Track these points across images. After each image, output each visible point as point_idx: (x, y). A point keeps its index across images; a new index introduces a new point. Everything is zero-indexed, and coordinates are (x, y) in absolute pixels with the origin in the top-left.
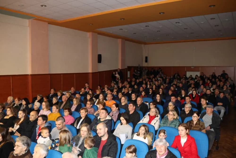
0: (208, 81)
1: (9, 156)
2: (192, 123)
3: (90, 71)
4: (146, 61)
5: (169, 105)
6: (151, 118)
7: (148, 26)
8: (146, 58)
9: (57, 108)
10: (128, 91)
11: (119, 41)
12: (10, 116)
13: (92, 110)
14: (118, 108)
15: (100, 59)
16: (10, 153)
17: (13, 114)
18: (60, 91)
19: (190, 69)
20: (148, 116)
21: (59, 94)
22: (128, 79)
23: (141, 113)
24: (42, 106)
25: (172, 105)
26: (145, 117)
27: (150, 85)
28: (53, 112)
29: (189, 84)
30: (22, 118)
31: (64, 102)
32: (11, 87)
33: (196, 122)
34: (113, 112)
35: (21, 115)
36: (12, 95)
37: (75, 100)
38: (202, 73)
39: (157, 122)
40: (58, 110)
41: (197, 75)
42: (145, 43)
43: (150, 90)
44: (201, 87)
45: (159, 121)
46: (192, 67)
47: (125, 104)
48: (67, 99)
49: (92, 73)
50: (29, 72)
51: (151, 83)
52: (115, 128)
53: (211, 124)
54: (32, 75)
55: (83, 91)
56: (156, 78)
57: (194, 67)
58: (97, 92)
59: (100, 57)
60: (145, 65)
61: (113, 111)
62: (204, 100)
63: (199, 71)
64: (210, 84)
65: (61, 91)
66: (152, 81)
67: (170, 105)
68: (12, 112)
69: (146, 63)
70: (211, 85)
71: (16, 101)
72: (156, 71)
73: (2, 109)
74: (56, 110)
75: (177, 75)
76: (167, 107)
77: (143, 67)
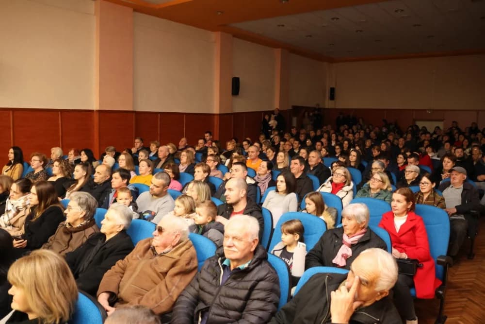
0: (461, 136)
1: (58, 229)
2: (420, 196)
3: (216, 110)
4: (332, 97)
5: (373, 169)
6: (336, 187)
7: (338, 19)
8: (332, 91)
9: (149, 166)
10: (291, 147)
11: (277, 52)
12: (59, 176)
13: (218, 174)
14: (270, 171)
15: (236, 87)
16: (58, 225)
17: (64, 174)
18: (156, 142)
19: (422, 114)
20: (330, 182)
21: (153, 147)
22: (292, 130)
23: (315, 180)
24: (120, 162)
25: (380, 167)
26: (323, 186)
27: (337, 140)
28: (140, 173)
29: (418, 141)
30: (80, 178)
31: (162, 159)
32: (59, 132)
33: (429, 196)
34: (259, 177)
35: (78, 173)
36: (61, 146)
37: (184, 155)
39: (348, 195)
40: (150, 169)
41: (438, 128)
42: (331, 61)
43: (337, 147)
44: (445, 146)
45: (351, 193)
46: (428, 111)
47: (285, 166)
48: (167, 154)
49: (220, 115)
50: (95, 106)
51: (340, 138)
52: (262, 202)
53: (460, 205)
54: (100, 112)
55: (201, 146)
56: (351, 130)
58: (228, 146)
59: (236, 83)
60: (328, 104)
61: (260, 175)
62: (450, 160)
63: (442, 120)
64: (466, 142)
65: (158, 141)
66: (342, 135)
67: (376, 168)
68: (62, 170)
69: (332, 102)
70: (467, 144)
71: (71, 154)
73: (43, 163)
74: (146, 169)
75: (393, 126)
76: (370, 173)
77: (325, 109)
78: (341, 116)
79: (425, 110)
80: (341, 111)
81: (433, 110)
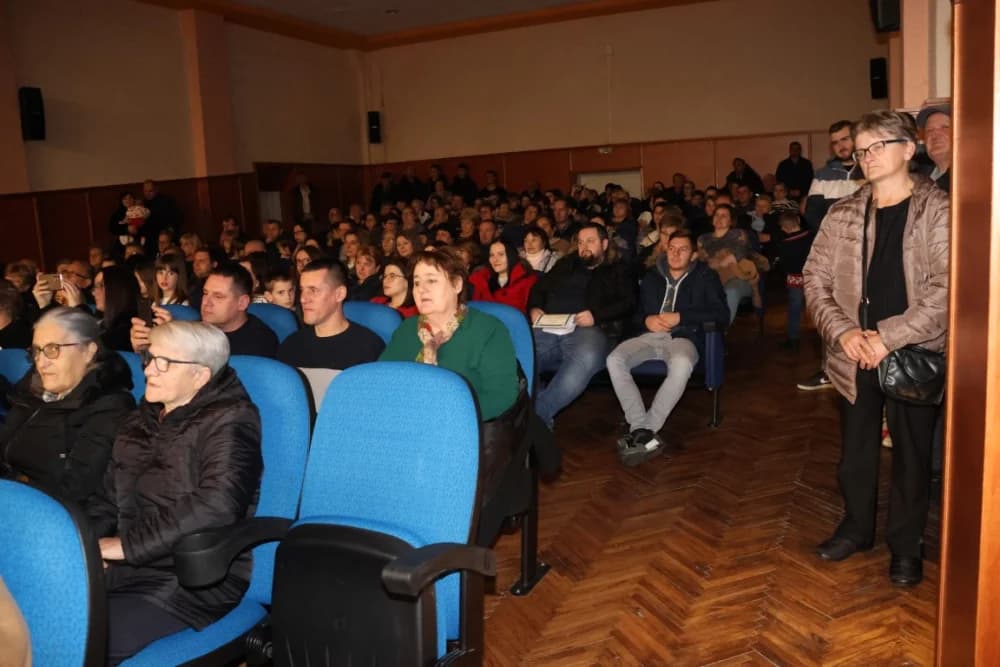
4: (375, 137)
8: (374, 119)
19: (589, 158)
38: (677, 175)
42: (365, 44)
46: (601, 151)
57: (610, 150)
60: (371, 155)
63: (637, 169)
69: (376, 149)
72: (411, 180)
77: (361, 167)
78: (385, 183)
79: (596, 148)
80: (389, 170)
81: (616, 147)
